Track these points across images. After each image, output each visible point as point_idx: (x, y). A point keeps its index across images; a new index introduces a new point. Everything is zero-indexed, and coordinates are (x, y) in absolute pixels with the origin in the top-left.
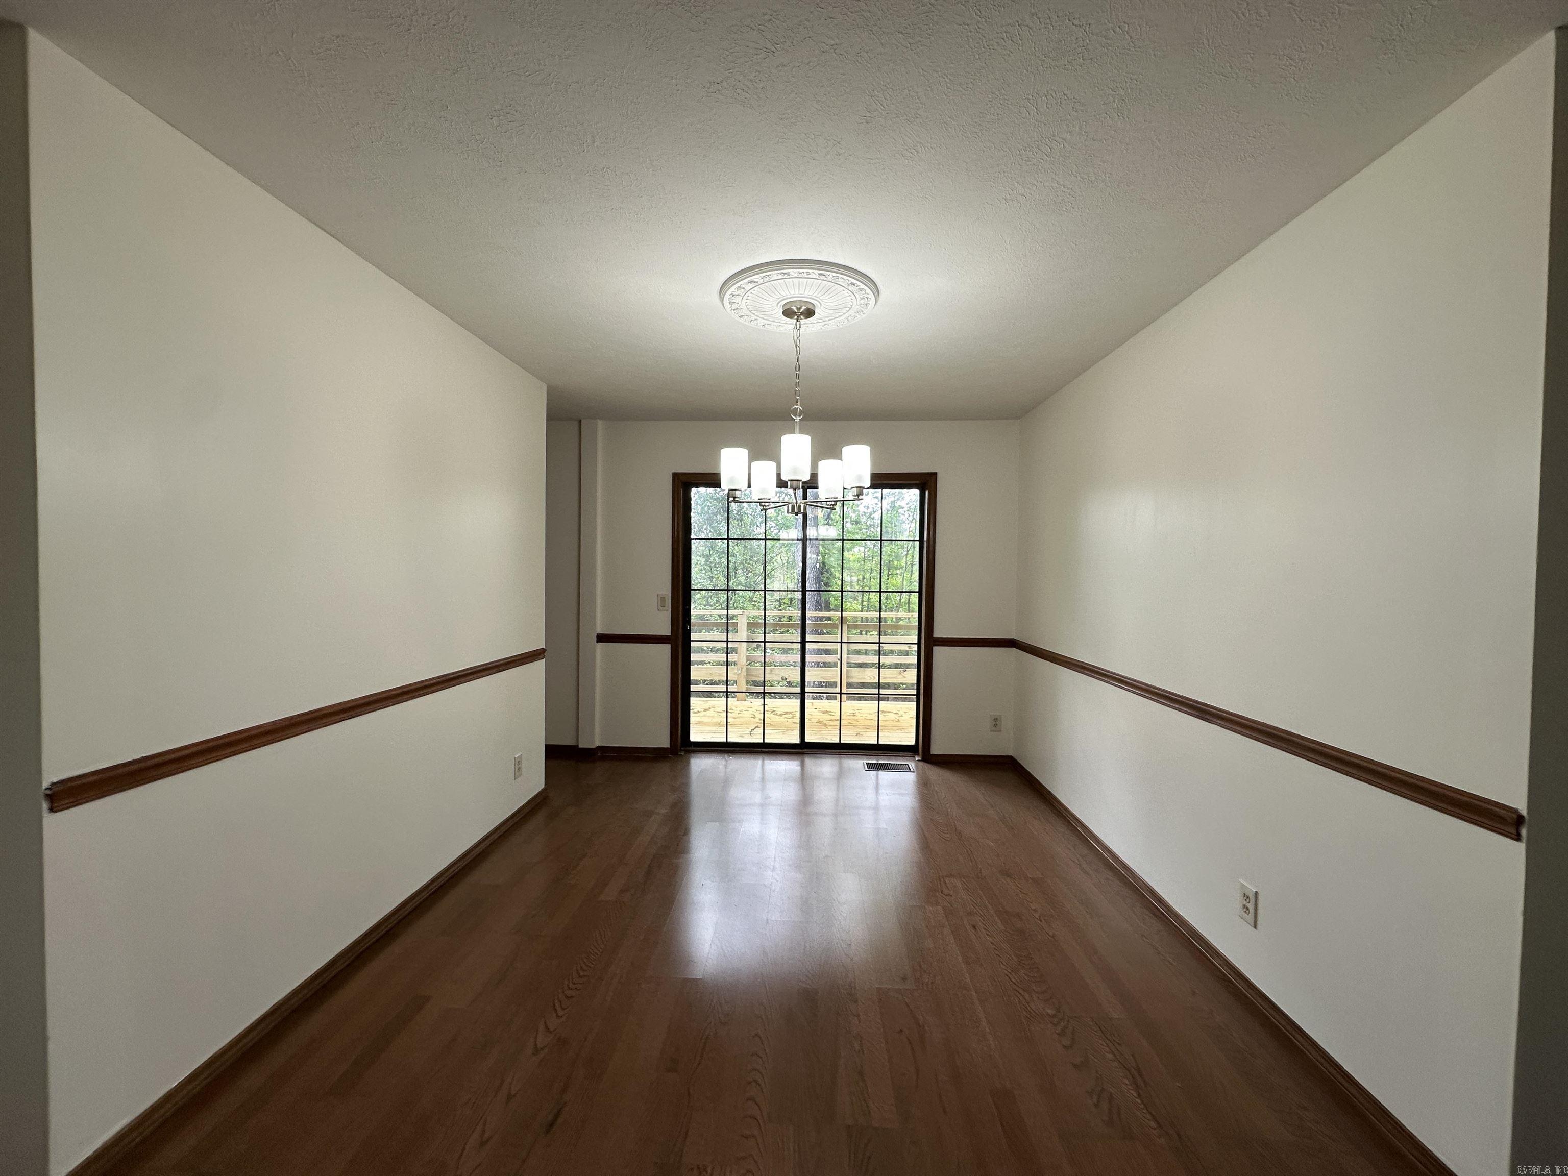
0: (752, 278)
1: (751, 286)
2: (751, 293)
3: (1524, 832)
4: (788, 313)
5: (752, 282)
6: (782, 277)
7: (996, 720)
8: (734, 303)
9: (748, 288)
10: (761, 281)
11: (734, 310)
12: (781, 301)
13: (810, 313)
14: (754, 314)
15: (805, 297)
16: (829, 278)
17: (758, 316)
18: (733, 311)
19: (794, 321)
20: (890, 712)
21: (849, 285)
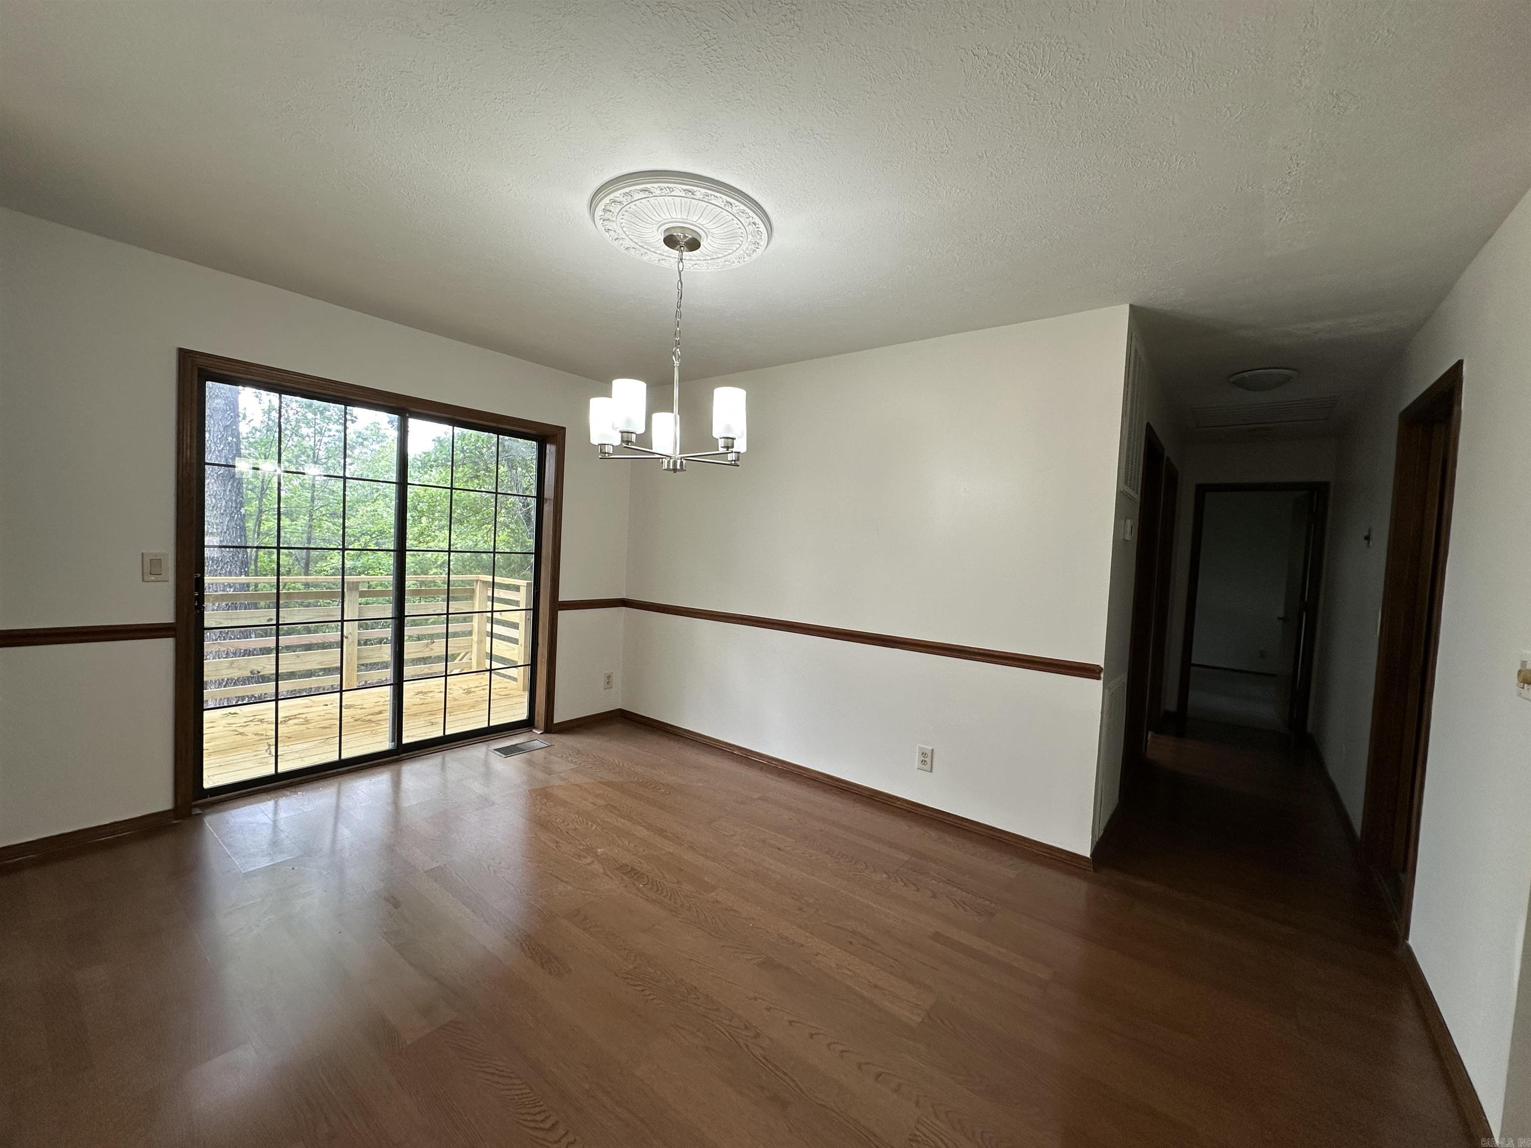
0: (648, 186)
1: (642, 195)
2: (635, 205)
3: (1102, 675)
4: (671, 241)
5: (647, 191)
6: (684, 195)
7: (609, 677)
8: (610, 211)
9: (637, 196)
10: (658, 192)
11: (604, 220)
12: (666, 223)
13: (694, 245)
14: (625, 232)
15: (696, 226)
16: (734, 210)
17: (627, 236)
18: (602, 220)
19: (675, 253)
20: (432, 692)
21: (750, 224)
